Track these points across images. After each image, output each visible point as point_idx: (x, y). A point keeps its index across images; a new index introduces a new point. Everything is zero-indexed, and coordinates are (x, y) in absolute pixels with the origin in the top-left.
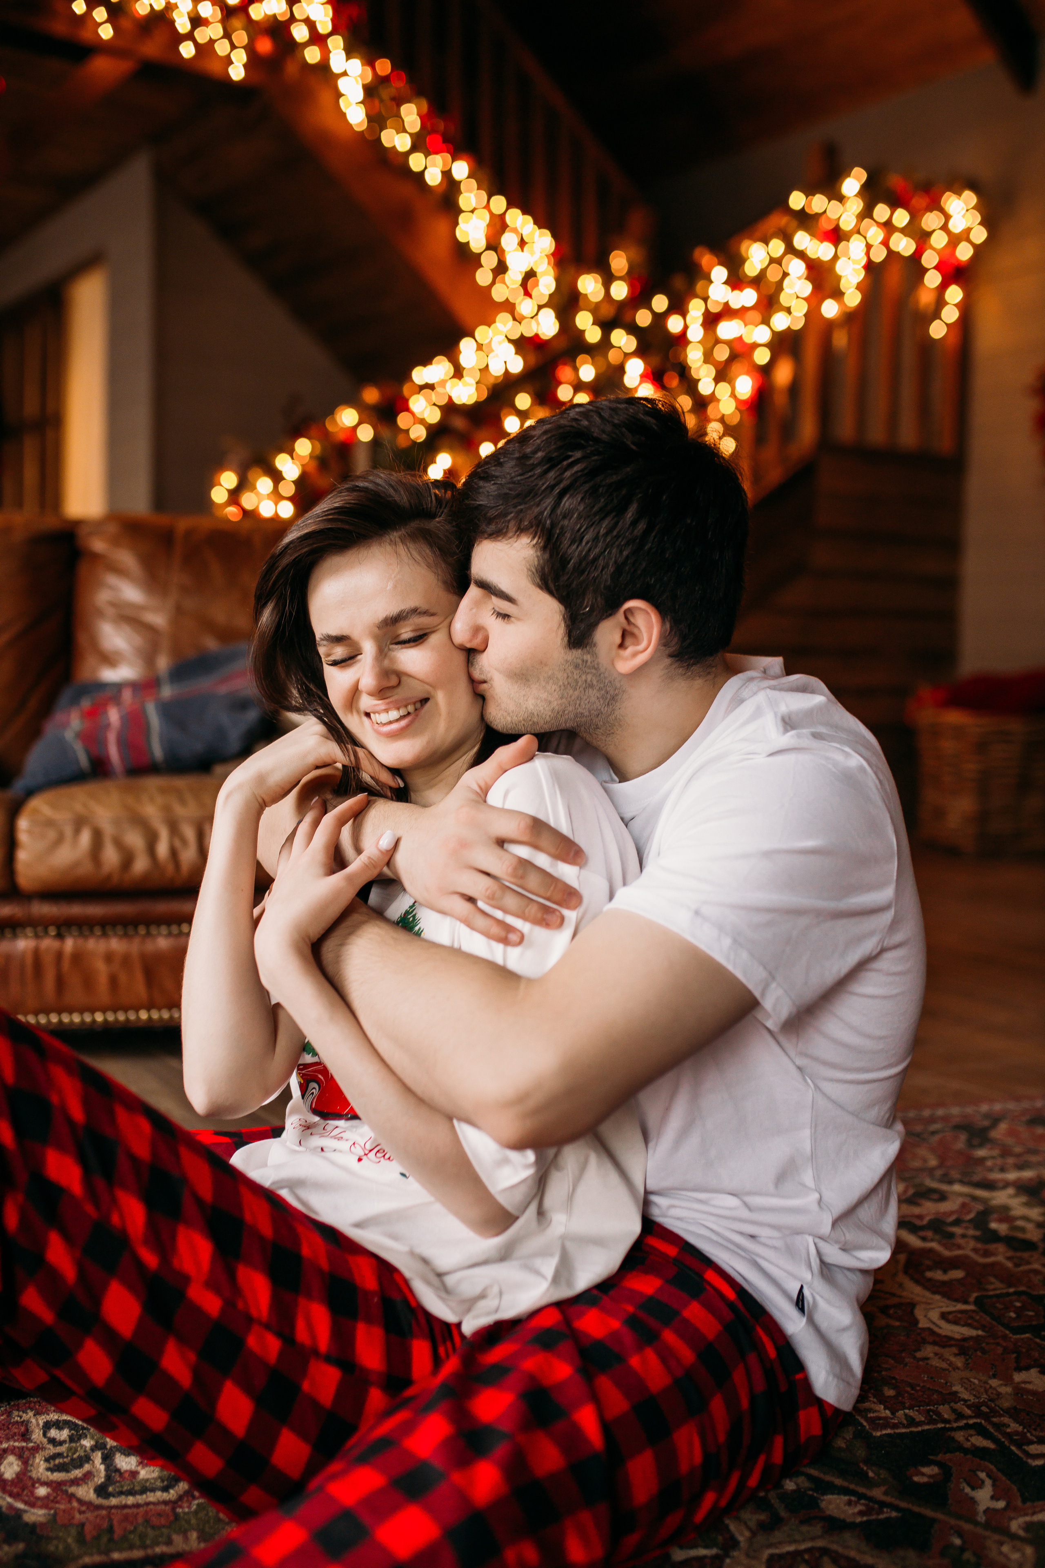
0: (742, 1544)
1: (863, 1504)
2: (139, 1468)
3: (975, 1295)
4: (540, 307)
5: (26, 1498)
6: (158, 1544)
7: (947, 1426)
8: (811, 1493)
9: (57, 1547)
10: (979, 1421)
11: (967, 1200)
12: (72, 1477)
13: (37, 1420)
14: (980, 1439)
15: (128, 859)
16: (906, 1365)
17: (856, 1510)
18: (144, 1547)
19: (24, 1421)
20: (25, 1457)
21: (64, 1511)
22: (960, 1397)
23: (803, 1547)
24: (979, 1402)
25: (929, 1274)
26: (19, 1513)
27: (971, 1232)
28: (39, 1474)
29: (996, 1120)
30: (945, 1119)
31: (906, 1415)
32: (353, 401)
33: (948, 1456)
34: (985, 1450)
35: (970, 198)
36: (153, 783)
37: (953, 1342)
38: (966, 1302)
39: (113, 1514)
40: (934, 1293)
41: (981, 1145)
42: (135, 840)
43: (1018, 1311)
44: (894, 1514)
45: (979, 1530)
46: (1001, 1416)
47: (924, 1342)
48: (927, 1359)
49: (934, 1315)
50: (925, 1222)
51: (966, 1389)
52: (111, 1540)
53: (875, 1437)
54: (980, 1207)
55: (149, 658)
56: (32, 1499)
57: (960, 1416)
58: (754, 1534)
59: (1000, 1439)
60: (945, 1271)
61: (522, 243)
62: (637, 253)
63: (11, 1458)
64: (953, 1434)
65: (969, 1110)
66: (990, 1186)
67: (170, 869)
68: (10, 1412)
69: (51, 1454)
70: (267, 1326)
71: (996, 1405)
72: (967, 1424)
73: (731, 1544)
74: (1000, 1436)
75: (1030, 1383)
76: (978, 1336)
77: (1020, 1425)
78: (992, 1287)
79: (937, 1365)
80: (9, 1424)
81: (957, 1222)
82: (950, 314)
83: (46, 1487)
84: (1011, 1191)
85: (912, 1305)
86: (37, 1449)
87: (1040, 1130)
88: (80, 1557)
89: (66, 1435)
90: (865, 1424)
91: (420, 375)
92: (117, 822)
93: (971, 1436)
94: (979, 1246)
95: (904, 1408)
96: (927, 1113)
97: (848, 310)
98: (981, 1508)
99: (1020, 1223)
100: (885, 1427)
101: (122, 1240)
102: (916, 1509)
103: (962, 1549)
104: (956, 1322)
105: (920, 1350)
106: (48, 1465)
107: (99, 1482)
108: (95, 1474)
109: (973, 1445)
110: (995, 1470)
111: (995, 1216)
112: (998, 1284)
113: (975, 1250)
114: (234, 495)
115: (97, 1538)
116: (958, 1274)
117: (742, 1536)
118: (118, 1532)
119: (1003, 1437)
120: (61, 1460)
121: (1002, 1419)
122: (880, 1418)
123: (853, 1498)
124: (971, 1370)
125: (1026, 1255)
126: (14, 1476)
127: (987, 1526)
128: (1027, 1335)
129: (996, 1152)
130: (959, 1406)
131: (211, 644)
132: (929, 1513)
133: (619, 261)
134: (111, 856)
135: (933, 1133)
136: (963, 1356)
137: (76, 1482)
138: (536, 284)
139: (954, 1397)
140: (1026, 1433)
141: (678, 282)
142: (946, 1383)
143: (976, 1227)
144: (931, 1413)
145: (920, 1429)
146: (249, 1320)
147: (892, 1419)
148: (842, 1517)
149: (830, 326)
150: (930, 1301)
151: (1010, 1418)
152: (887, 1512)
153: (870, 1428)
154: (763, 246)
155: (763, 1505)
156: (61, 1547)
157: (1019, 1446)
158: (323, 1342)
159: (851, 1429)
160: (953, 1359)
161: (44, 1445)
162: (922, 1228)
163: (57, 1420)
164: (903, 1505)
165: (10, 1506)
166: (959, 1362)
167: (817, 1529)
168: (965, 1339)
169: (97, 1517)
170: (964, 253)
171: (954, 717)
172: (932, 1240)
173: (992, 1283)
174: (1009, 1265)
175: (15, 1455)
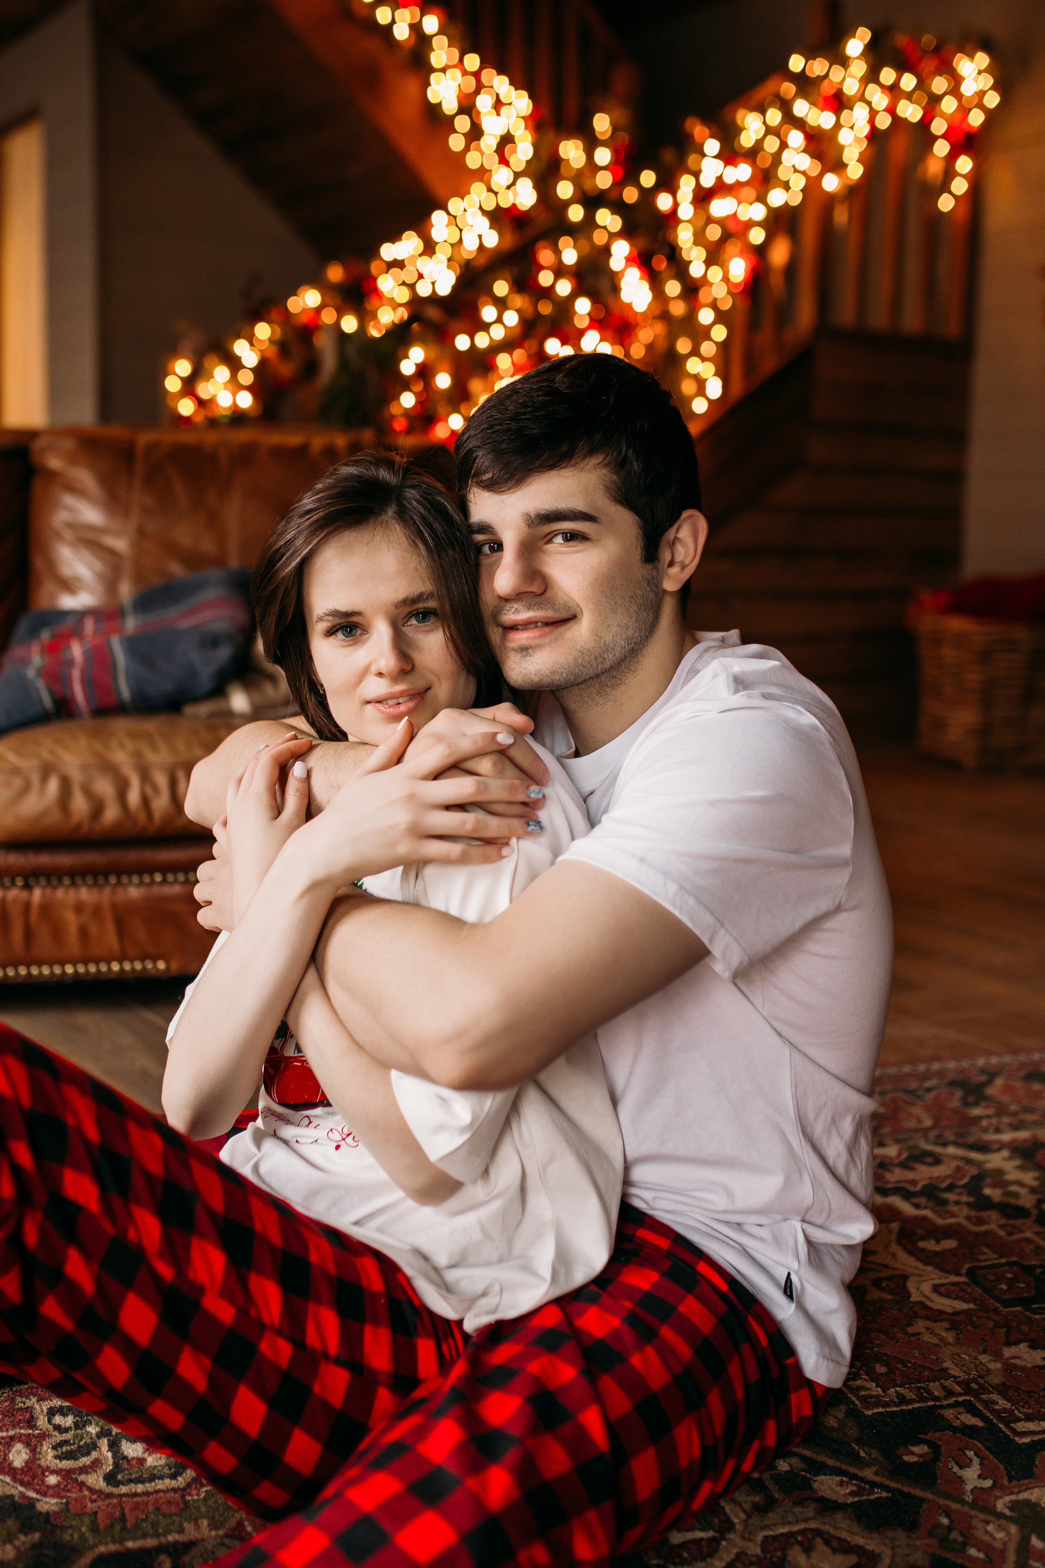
0: (737, 1527)
1: (855, 1484)
2: (146, 1455)
3: (967, 1266)
4: (517, 175)
5: (38, 1487)
6: (170, 1533)
7: (938, 1403)
8: (804, 1473)
9: (72, 1536)
10: (968, 1398)
11: (961, 1164)
12: (81, 1465)
13: (41, 1406)
14: (969, 1416)
15: (97, 809)
16: (897, 1341)
17: (848, 1491)
18: (158, 1536)
19: (28, 1407)
20: (32, 1444)
21: (76, 1500)
22: (950, 1373)
23: (796, 1528)
24: (968, 1379)
25: (921, 1244)
26: (32, 1503)
27: (965, 1199)
28: (48, 1462)
29: (992, 1075)
30: (940, 1074)
31: (897, 1392)
32: (316, 280)
33: (938, 1434)
34: (974, 1427)
35: (982, 59)
36: (121, 725)
37: (945, 1317)
38: (958, 1274)
39: (124, 1502)
40: (927, 1264)
41: (976, 1104)
42: (105, 787)
43: (1010, 1282)
44: (884, 1494)
45: (966, 1509)
46: (990, 1393)
47: (916, 1316)
48: (919, 1334)
49: (926, 1288)
50: (919, 1188)
51: (956, 1365)
52: (124, 1528)
53: (867, 1416)
54: (974, 1171)
55: (110, 584)
56: (43, 1487)
57: (950, 1393)
58: (749, 1516)
59: (988, 1417)
60: (938, 1241)
61: (498, 105)
62: (622, 115)
63: (19, 1446)
64: (942, 1412)
65: (965, 1064)
66: (984, 1148)
67: (142, 818)
68: (14, 1398)
69: (58, 1441)
70: (279, 1332)
71: (985, 1382)
72: (956, 1402)
73: (727, 1526)
74: (989, 1414)
75: (1019, 1358)
76: (969, 1309)
77: (1008, 1402)
78: (983, 1257)
79: (929, 1340)
80: (14, 1411)
81: (951, 1188)
82: (960, 186)
83: (55, 1476)
84: (1005, 1153)
85: (905, 1278)
86: (43, 1436)
87: (1037, 1086)
88: (95, 1546)
89: (71, 1422)
90: (857, 1402)
91: (388, 251)
92: (85, 769)
93: (960, 1413)
94: (973, 1213)
95: (895, 1386)
96: (922, 1068)
97: (849, 183)
98: (969, 1487)
99: (1014, 1188)
100: (876, 1405)
101: (138, 1254)
102: (906, 1489)
103: (950, 1529)
104: (947, 1296)
105: (912, 1325)
106: (56, 1453)
107: (108, 1470)
108: (103, 1462)
109: (963, 1423)
110: (982, 1448)
111: (989, 1181)
112: (991, 1255)
113: (968, 1218)
114: (189, 386)
115: (111, 1526)
116: (950, 1244)
117: (737, 1520)
118: (130, 1522)
119: (992, 1415)
120: (68, 1448)
121: (991, 1395)
122: (871, 1396)
123: (845, 1479)
124: (962, 1346)
125: (1018, 1222)
126: (23, 1464)
127: (974, 1505)
128: (1018, 1308)
129: (991, 1111)
130: (949, 1383)
131: (176, 569)
132: (917, 1492)
133: (602, 123)
134: (80, 804)
135: (929, 1090)
136: (954, 1331)
137: (84, 1470)
138: (514, 151)
139: (944, 1373)
140: (1014, 1410)
141: (668, 156)
142: (937, 1359)
143: (970, 1194)
144: (922, 1391)
145: (910, 1407)
146: (262, 1327)
147: (883, 1397)
148: (834, 1497)
149: (830, 200)
150: (923, 1273)
151: (998, 1395)
152: (878, 1493)
153: (862, 1407)
154: (759, 116)
155: (757, 1486)
156: (76, 1536)
157: (1007, 1425)
158: (333, 1345)
159: (843, 1408)
160: (944, 1334)
161: (50, 1433)
162: (915, 1194)
163: (61, 1406)
164: (893, 1485)
165: (23, 1496)
166: (950, 1337)
167: (810, 1512)
168: (956, 1313)
169: (108, 1505)
170: (976, 119)
171: (956, 624)
172: (925, 1208)
173: (984, 1254)
174: (1002, 1233)
175: (22, 1442)
